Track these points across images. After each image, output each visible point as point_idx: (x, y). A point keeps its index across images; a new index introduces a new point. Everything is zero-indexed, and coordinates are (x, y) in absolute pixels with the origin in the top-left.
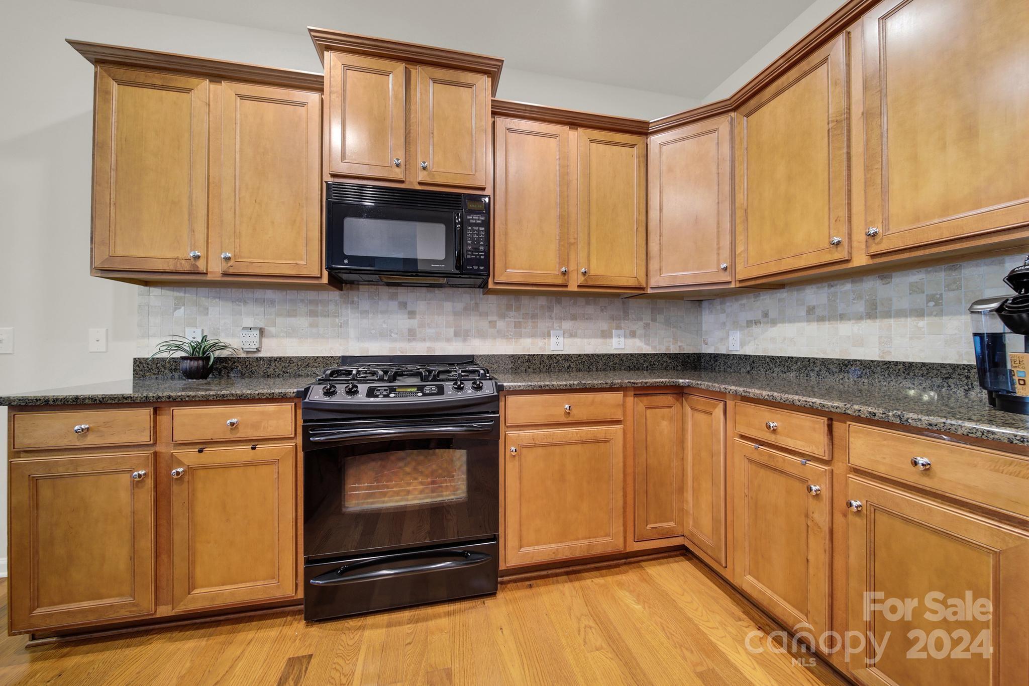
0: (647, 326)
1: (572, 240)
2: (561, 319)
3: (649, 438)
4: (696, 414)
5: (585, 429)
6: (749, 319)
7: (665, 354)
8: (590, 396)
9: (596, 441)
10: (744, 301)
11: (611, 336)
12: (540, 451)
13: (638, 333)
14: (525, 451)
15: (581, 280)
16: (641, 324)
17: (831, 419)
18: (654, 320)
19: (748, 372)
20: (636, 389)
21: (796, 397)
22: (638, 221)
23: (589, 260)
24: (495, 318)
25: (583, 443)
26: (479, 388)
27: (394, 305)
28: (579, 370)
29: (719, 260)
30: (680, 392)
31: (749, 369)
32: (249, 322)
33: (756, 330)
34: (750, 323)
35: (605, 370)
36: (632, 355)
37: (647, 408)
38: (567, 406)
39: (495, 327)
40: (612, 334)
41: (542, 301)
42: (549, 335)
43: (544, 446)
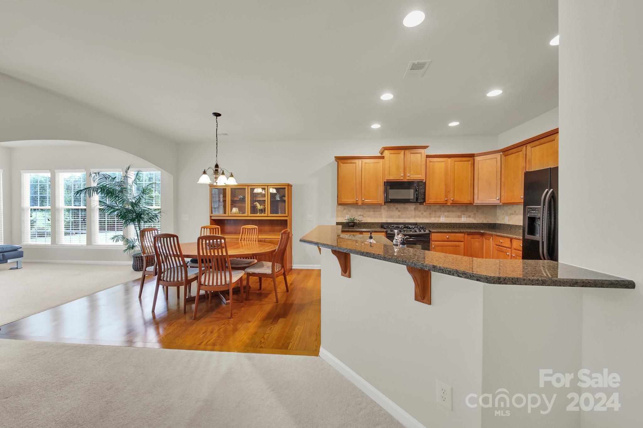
0: (475, 214)
1: (449, 190)
2: (444, 212)
3: (472, 247)
4: (486, 240)
5: (452, 243)
6: (511, 213)
7: (482, 223)
8: (454, 234)
9: (456, 246)
10: (509, 207)
11: (461, 217)
12: (440, 247)
13: (471, 216)
14: (436, 247)
15: (451, 202)
16: (472, 213)
17: (511, 239)
18: (477, 212)
19: (510, 230)
20: (468, 233)
21: (505, 235)
22: (471, 184)
23: (454, 196)
24: (423, 212)
25: (452, 246)
26: (425, 231)
27: (394, 209)
28: (450, 228)
29: (496, 197)
30: (482, 234)
31: (510, 229)
32: (360, 213)
33: (512, 216)
34: (511, 214)
35: (459, 228)
36: (469, 223)
37: (471, 238)
38: (448, 237)
39: (423, 214)
40: (462, 216)
41: (438, 206)
42: (440, 217)
43: (442, 246)
